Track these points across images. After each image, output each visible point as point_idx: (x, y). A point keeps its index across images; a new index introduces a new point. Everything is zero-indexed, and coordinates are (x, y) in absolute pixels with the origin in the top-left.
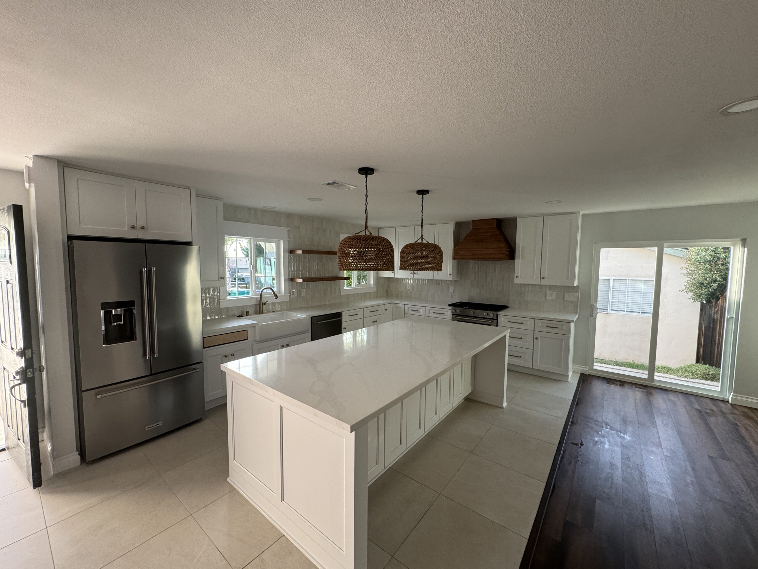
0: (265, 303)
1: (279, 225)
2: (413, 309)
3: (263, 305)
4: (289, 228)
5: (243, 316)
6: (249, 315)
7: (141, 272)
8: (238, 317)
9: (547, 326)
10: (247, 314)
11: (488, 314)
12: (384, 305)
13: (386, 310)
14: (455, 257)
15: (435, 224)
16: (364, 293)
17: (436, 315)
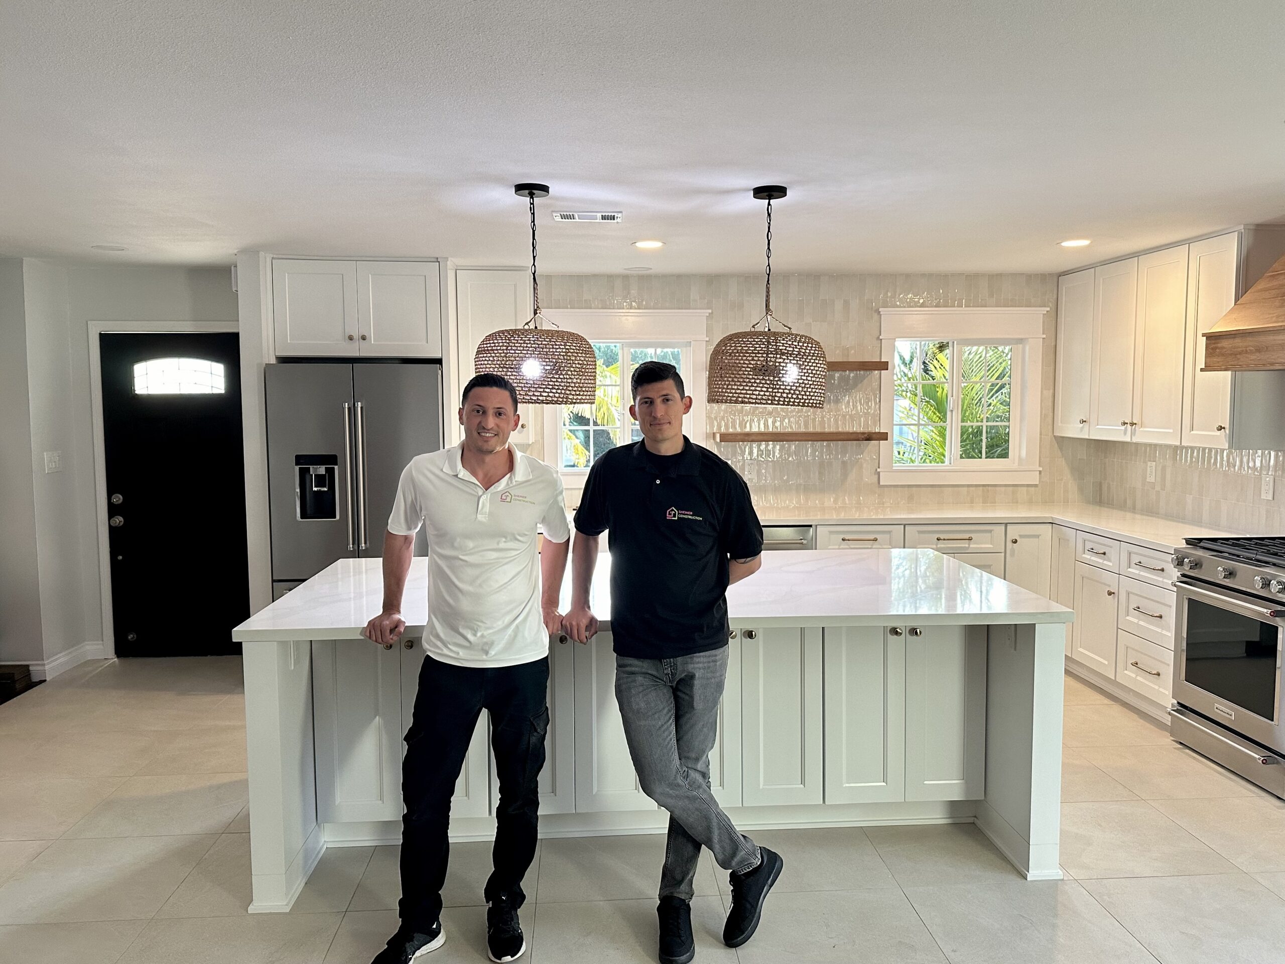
1: (685, 305)
2: (1095, 547)
4: (710, 311)
11: (1266, 584)
12: (1006, 524)
13: (1015, 542)
14: (1208, 360)
15: (1188, 241)
16: (984, 486)
17: (1145, 574)
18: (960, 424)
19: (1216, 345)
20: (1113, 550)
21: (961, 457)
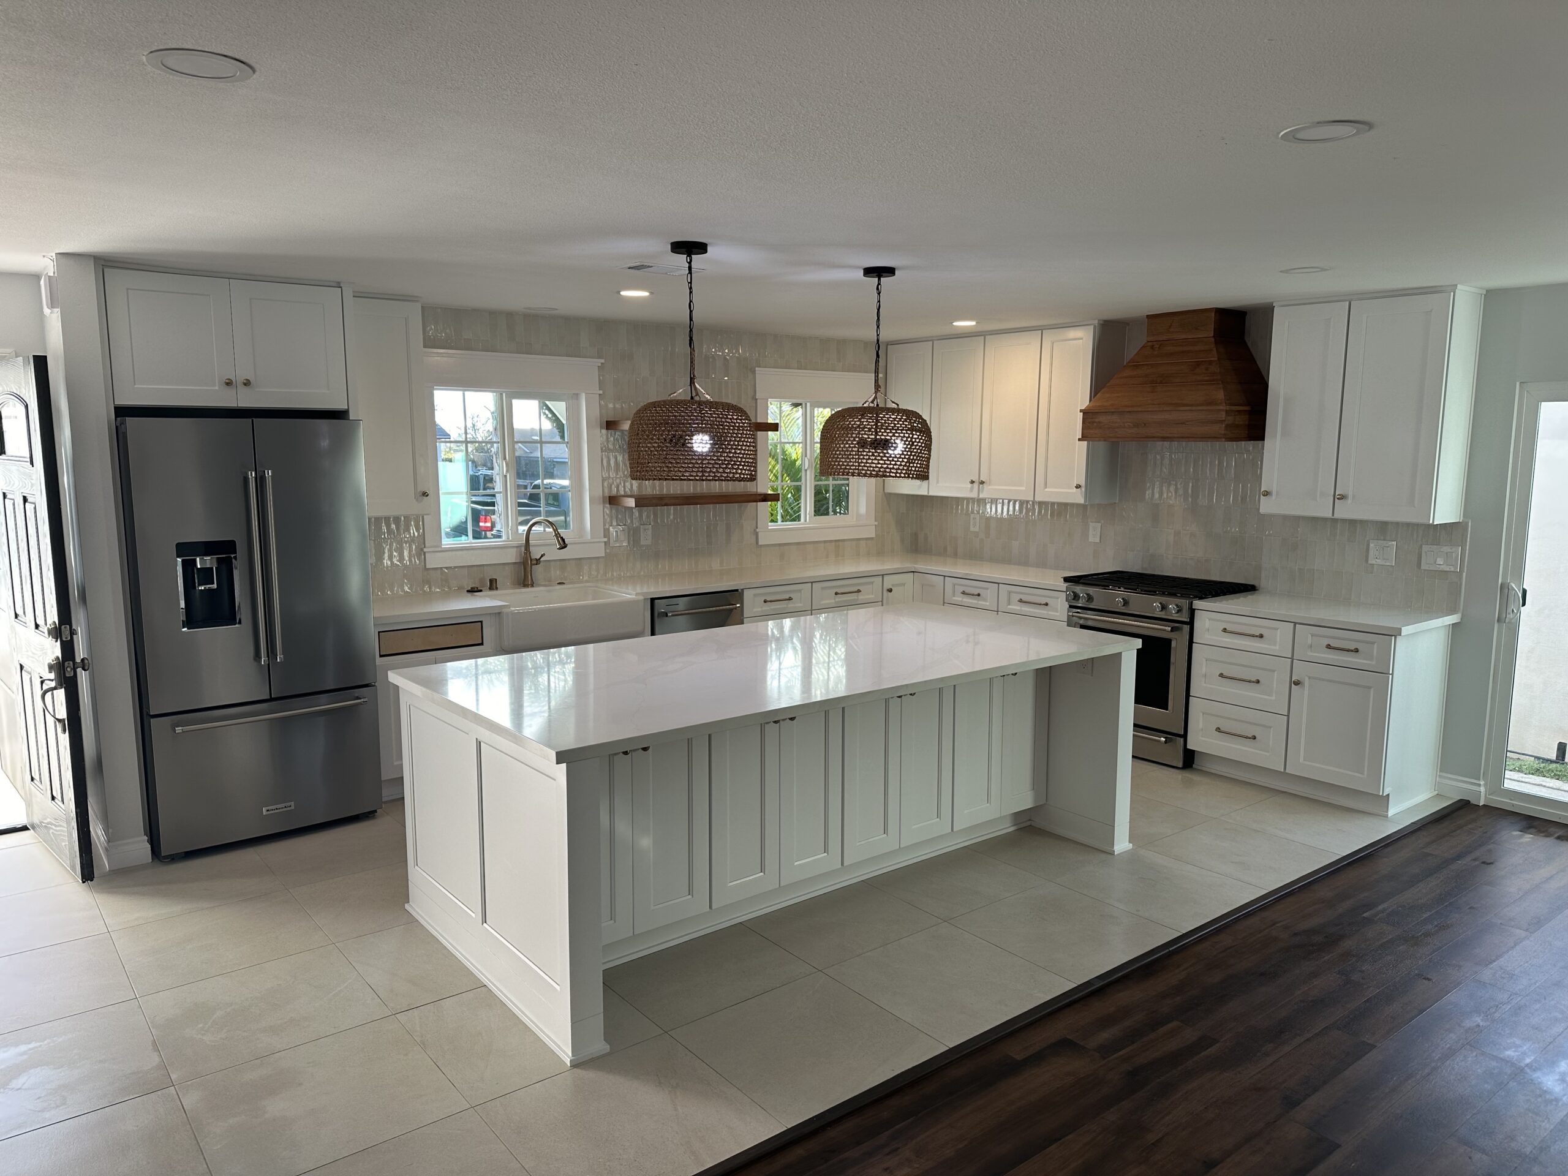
0: (538, 561)
1: (575, 352)
2: (968, 590)
3: (532, 565)
4: (603, 361)
5: (481, 591)
6: (497, 589)
7: (246, 480)
8: (468, 591)
9: (1329, 647)
10: (493, 585)
11: (1164, 607)
12: (883, 575)
13: (890, 590)
14: (1085, 431)
15: (1041, 329)
16: (836, 541)
17: (1026, 609)
18: (814, 483)
19: (1093, 420)
20: (990, 592)
21: (815, 516)
